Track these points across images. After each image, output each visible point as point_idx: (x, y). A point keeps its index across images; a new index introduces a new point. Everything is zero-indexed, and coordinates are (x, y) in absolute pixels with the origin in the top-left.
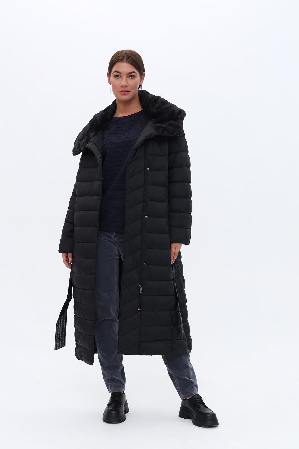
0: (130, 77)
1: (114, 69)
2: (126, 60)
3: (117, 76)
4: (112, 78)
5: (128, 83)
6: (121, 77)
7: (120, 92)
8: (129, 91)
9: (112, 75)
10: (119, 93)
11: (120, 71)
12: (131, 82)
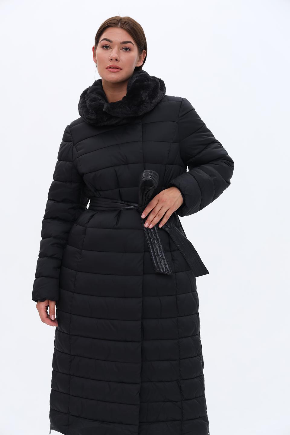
0: (124, 50)
1: (103, 37)
2: (120, 25)
3: (105, 47)
4: (99, 50)
5: (119, 57)
6: (111, 48)
7: (107, 68)
8: (121, 69)
9: (99, 45)
10: (106, 70)
11: (110, 39)
12: (124, 57)
